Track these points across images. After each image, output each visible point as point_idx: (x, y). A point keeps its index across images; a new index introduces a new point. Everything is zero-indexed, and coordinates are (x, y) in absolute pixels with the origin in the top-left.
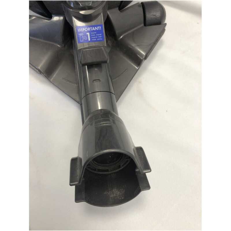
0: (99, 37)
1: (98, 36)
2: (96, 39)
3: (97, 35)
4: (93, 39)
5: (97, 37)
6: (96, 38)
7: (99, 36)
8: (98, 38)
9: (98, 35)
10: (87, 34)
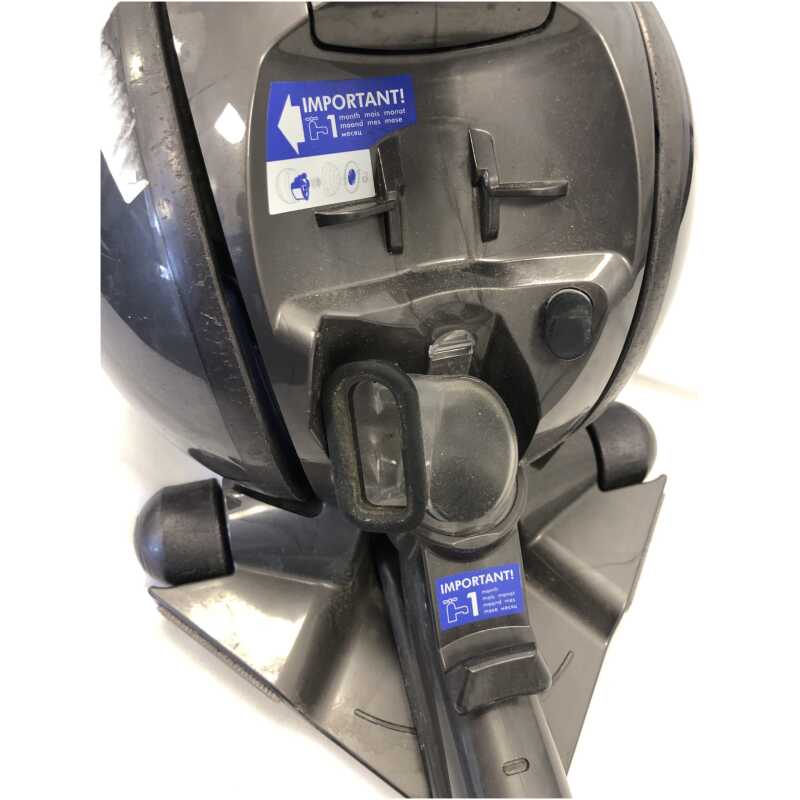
0: (507, 601)
1: (503, 599)
2: (496, 609)
3: (500, 595)
4: (488, 608)
5: (500, 602)
6: (498, 607)
7: (510, 597)
8: (504, 605)
9: (504, 595)
10: (470, 595)
